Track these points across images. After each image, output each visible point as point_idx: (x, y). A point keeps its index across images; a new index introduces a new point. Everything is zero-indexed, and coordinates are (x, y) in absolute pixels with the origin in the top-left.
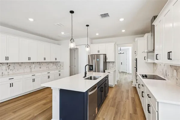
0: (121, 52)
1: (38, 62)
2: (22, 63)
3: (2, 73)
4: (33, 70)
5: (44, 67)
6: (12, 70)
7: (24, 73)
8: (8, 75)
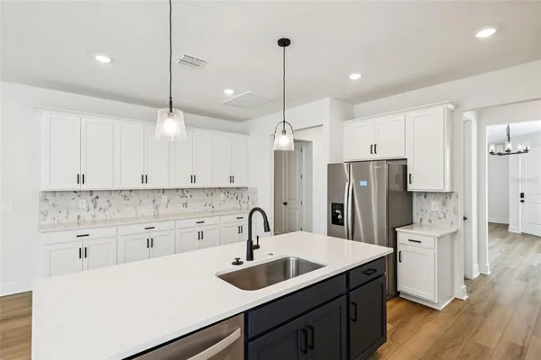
0: (509, 146)
1: (177, 189)
2: (131, 191)
3: (79, 217)
4: (162, 211)
5: (197, 205)
6: (105, 210)
7: (136, 218)
8: (94, 222)
